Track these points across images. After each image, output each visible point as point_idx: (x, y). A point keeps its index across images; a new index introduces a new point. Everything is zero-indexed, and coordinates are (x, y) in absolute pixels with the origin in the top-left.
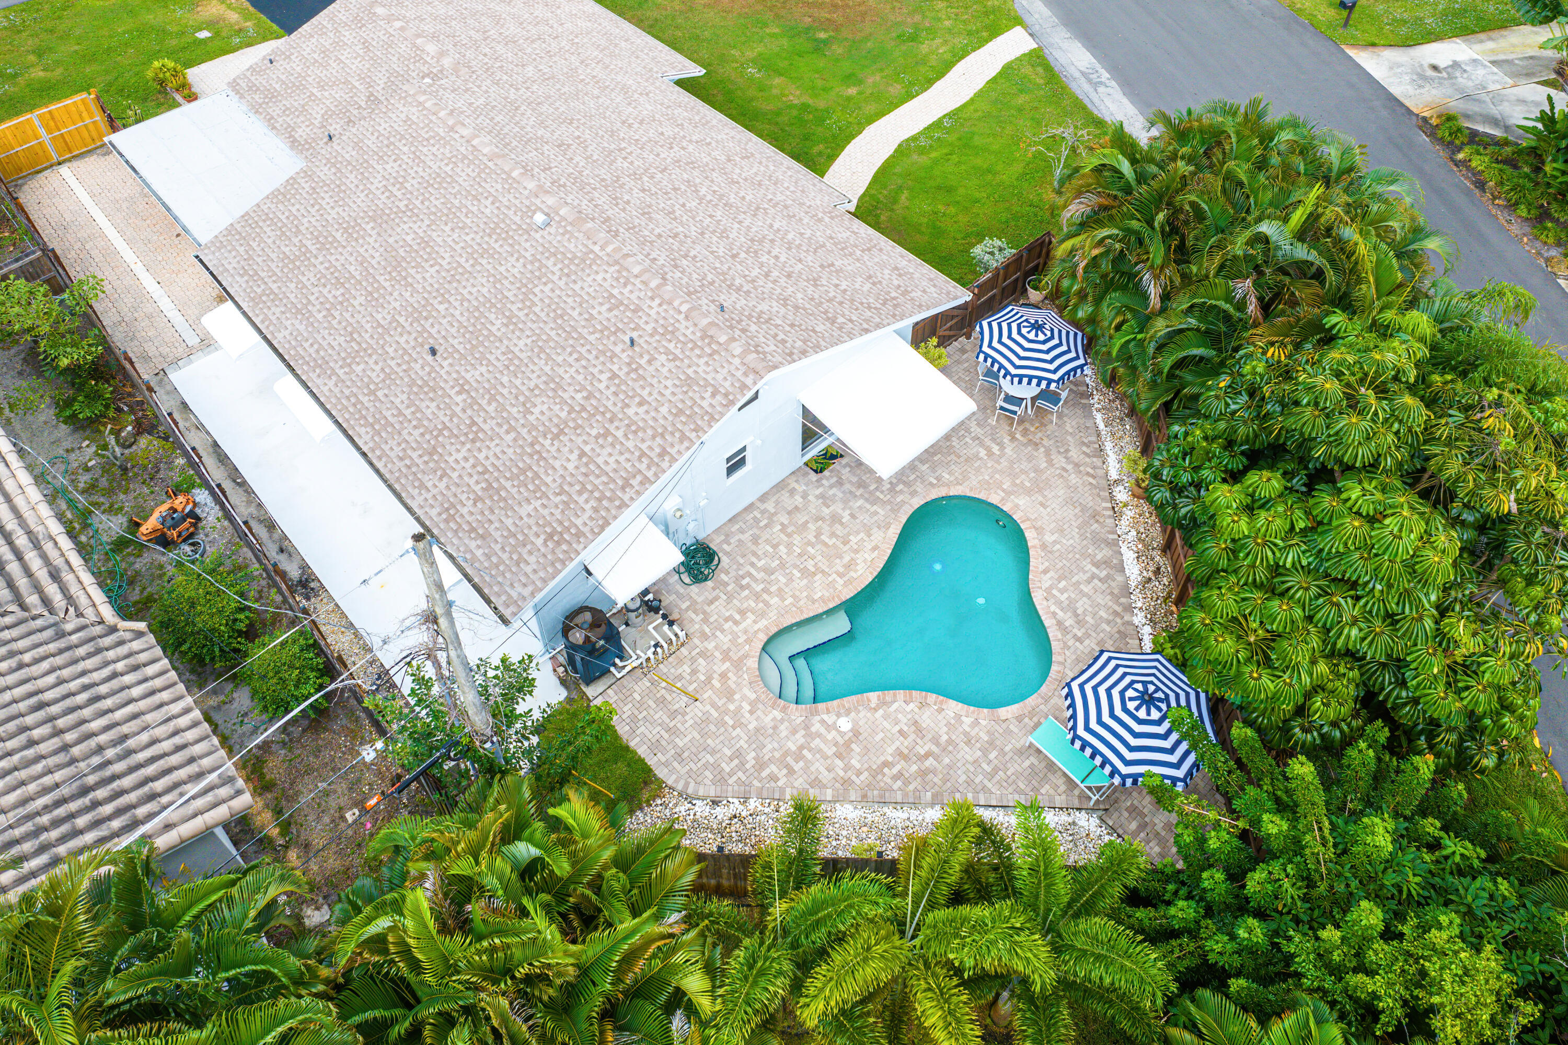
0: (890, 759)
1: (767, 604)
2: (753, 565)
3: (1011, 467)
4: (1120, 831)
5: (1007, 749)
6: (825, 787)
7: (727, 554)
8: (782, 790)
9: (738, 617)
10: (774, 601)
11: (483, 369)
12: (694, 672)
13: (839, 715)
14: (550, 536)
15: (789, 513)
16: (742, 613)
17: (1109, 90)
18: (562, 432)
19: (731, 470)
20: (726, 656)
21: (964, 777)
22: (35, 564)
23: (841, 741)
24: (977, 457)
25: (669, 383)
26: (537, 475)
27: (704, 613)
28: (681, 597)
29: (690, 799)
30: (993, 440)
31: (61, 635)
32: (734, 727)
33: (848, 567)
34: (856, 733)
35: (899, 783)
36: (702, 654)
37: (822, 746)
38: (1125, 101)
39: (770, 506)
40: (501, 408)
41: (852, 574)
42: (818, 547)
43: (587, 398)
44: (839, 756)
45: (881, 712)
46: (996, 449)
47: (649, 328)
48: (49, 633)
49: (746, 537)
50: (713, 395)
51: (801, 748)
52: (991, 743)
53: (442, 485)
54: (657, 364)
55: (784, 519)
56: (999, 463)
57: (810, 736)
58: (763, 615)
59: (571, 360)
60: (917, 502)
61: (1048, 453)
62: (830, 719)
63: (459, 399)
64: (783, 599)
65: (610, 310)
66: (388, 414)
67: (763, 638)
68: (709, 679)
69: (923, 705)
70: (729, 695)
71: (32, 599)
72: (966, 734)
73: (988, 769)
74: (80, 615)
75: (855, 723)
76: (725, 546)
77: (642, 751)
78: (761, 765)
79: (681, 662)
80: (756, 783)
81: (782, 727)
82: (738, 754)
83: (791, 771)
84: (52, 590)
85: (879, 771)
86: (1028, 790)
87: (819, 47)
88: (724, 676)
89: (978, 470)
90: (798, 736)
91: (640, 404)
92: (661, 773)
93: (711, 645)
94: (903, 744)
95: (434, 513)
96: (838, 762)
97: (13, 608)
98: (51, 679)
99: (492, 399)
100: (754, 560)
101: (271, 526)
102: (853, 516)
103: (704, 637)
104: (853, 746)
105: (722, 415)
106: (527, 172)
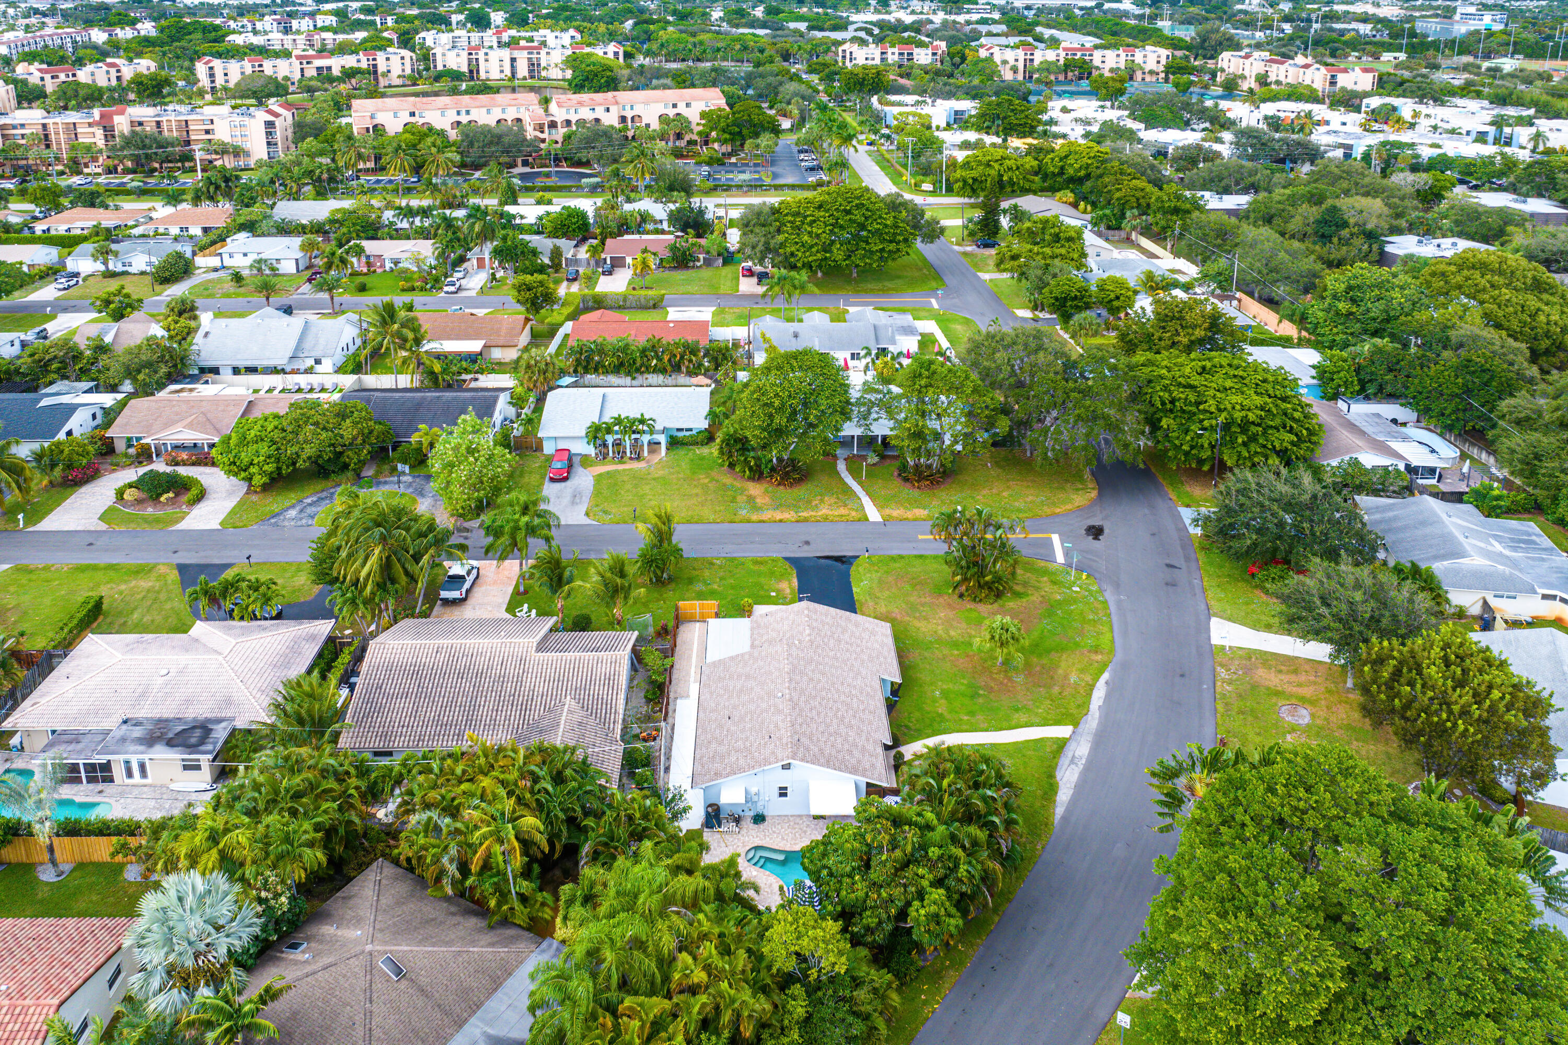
1: (764, 837)
2: (772, 828)
7: (768, 821)
9: (755, 836)
10: (767, 837)
12: (733, 840)
14: (716, 773)
15: (795, 823)
16: (757, 836)
17: (1076, 767)
18: (738, 751)
19: (780, 794)
20: (743, 842)
25: (769, 751)
27: (748, 830)
28: (747, 822)
33: (795, 841)
36: (739, 837)
38: (1077, 775)
39: (791, 819)
40: (732, 738)
41: (794, 844)
42: (793, 835)
47: (777, 735)
49: (777, 822)
50: (775, 759)
55: (792, 824)
58: (761, 840)
59: (755, 734)
63: (725, 732)
64: (769, 840)
65: (774, 726)
66: (708, 728)
67: (756, 845)
68: (734, 845)
79: (732, 836)
87: (974, 696)
91: (759, 753)
93: (742, 838)
95: (699, 756)
100: (773, 826)
103: (742, 834)
105: (772, 764)
106: (791, 680)
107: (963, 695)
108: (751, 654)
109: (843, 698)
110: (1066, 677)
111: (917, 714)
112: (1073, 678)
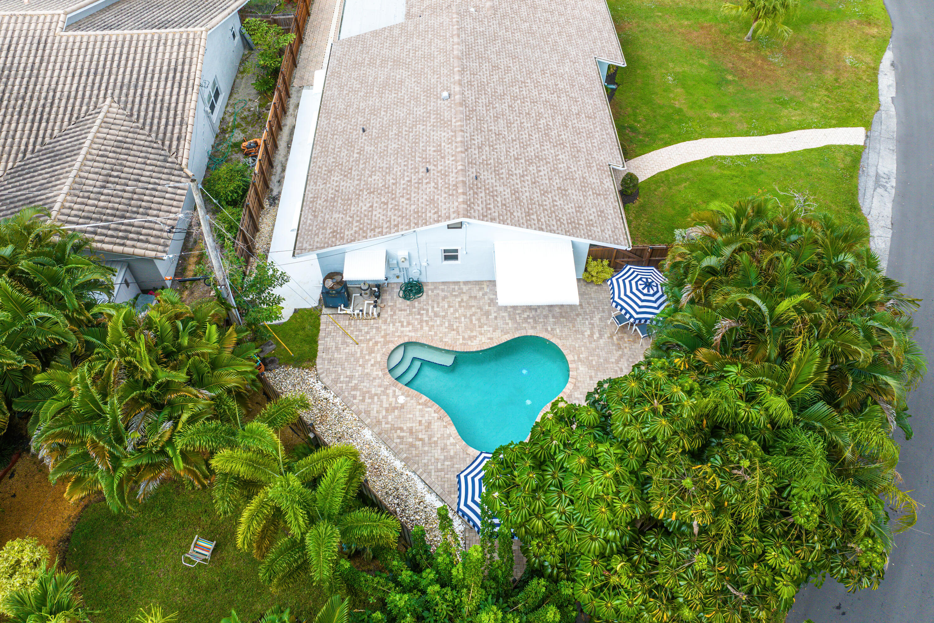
0: (405, 428)
1: (422, 328)
2: (433, 307)
3: (594, 350)
4: (467, 542)
5: (456, 466)
6: (369, 417)
7: (428, 295)
8: (353, 404)
9: (405, 324)
10: (426, 328)
11: (373, 148)
12: (367, 333)
13: (403, 394)
14: (334, 232)
15: (470, 297)
16: (409, 324)
17: (885, 194)
18: (373, 192)
19: (447, 258)
20: (384, 337)
21: (426, 461)
22: (176, 130)
23: (393, 405)
24: (583, 333)
25: (425, 197)
26: (350, 205)
27: (395, 313)
28: (392, 298)
29: (318, 379)
30: (600, 331)
31: (165, 161)
32: (360, 366)
33: (470, 338)
34: (402, 407)
35: (398, 441)
36: (377, 329)
37: (385, 401)
38: (890, 205)
39: (465, 288)
40: (365, 168)
41: (469, 343)
42: (467, 320)
43: (393, 184)
44: (387, 410)
45: (421, 407)
46: (596, 336)
47: (440, 168)
48: (162, 158)
49: (442, 294)
50: (435, 213)
51: (376, 394)
52: (452, 458)
53: (321, 187)
54: (429, 185)
55: (465, 298)
56: (591, 343)
57: (384, 393)
58: (416, 330)
59: (403, 164)
60: (531, 332)
61: (621, 356)
62: (398, 392)
63: (355, 155)
64: (430, 331)
65: (434, 151)
66: (331, 146)
67: (406, 340)
68: (370, 340)
69: (440, 418)
70: (371, 352)
71: (167, 143)
72: (446, 445)
73: (439, 466)
74: (176, 158)
75: (406, 402)
76: (430, 292)
77: (320, 347)
78: (355, 388)
79: (367, 325)
80: (346, 394)
81: (377, 381)
82: (351, 377)
83: (363, 400)
84: (175, 143)
85: (396, 429)
86: (446, 490)
87: (721, 83)
88: (376, 343)
89: (576, 339)
90: (380, 389)
91: (408, 199)
92: (318, 361)
93: (384, 327)
94: (415, 425)
95: (311, 195)
96: (384, 413)
97: (160, 142)
98: (148, 173)
99: (365, 163)
100: (435, 306)
101: (284, 170)
102: (496, 318)
103: (385, 322)
104: (396, 411)
105: (431, 224)
106: (462, 71)
107: (706, 82)
108: (402, 27)
109: (545, 95)
110: (838, 56)
111: (646, 110)
112: (848, 58)
